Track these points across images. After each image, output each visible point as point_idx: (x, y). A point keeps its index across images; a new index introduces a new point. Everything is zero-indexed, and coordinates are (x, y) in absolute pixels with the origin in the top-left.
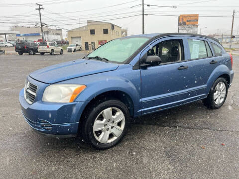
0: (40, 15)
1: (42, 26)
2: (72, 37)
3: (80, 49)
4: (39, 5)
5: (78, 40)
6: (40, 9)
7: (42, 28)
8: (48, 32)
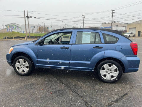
0: (112, 16)
1: (112, 22)
2: (129, 28)
3: (134, 36)
4: (113, 11)
5: (134, 29)
6: (113, 13)
7: (112, 23)
8: (117, 25)
